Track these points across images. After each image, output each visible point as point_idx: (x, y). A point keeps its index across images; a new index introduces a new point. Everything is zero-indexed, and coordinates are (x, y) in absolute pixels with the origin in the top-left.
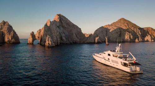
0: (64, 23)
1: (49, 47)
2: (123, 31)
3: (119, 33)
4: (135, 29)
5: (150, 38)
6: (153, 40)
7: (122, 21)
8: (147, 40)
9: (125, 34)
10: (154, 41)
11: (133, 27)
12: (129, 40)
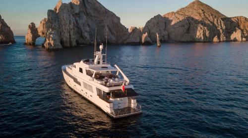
0: (89, 8)
1: (49, 50)
2: (194, 24)
3: (186, 27)
4: (216, 20)
5: (240, 35)
6: (244, 39)
7: (196, 6)
8: (235, 38)
9: (197, 28)
10: (246, 41)
11: (212, 15)
12: (202, 38)
